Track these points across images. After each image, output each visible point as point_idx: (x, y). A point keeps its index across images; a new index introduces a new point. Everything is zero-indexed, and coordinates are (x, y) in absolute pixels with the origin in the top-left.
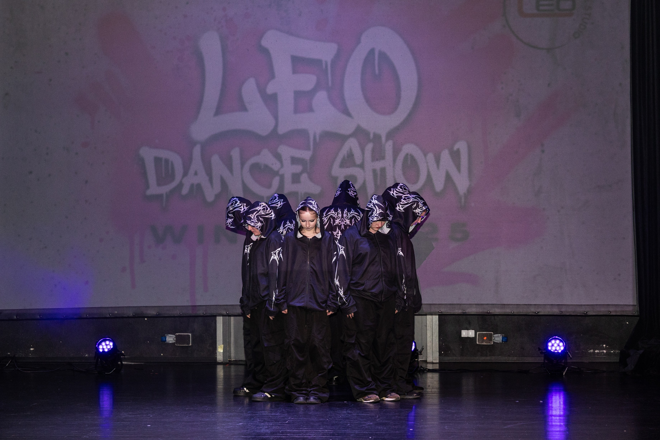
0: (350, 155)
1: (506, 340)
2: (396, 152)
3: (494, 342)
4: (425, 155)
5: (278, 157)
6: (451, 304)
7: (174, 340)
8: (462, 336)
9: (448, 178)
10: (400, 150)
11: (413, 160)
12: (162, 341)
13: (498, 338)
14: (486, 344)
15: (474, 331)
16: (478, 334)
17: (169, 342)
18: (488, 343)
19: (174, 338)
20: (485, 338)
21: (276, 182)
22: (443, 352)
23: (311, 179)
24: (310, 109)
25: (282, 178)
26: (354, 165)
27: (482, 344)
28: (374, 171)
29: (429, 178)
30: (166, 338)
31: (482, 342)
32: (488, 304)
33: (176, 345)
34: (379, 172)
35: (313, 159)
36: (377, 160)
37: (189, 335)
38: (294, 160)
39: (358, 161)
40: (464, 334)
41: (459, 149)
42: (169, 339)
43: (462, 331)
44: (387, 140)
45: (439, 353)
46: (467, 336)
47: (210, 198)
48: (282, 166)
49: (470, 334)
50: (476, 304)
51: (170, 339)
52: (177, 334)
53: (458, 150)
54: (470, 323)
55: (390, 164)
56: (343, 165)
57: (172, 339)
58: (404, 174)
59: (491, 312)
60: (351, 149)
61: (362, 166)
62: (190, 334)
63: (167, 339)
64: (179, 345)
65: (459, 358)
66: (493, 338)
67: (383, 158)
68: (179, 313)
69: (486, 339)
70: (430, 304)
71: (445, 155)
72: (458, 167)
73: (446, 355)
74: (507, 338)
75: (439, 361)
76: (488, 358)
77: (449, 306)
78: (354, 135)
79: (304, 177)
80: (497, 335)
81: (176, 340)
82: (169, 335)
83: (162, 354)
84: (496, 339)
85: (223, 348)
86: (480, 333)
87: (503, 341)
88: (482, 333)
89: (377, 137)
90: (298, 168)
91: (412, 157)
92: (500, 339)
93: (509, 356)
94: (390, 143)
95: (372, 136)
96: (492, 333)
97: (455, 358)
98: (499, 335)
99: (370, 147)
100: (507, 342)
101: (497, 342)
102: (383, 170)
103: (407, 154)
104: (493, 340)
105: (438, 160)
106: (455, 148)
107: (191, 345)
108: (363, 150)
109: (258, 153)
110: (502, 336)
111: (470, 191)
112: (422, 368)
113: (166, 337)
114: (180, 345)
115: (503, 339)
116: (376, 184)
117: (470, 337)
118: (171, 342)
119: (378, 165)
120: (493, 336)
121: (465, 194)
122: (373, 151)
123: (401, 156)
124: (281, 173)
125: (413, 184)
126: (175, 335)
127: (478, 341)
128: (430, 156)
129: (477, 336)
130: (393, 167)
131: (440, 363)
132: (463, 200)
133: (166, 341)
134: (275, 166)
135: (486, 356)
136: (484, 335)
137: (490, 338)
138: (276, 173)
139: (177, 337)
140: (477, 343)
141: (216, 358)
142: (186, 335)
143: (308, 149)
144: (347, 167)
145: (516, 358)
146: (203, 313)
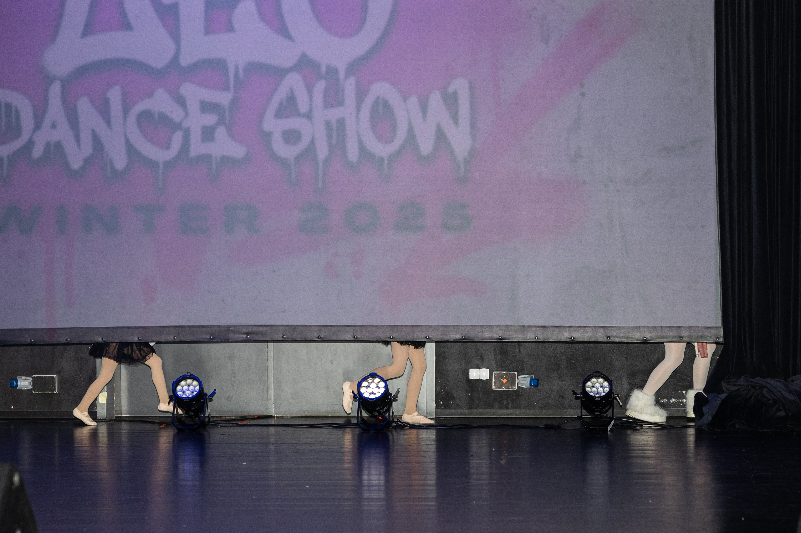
0: (291, 99)
1: (535, 382)
2: (361, 95)
3: (518, 386)
4: (405, 99)
5: (181, 101)
6: (443, 326)
7: (30, 385)
8: (471, 378)
9: (440, 135)
10: (367, 91)
11: (387, 106)
12: (11, 387)
13: (524, 381)
14: (506, 390)
15: (488, 370)
16: (494, 374)
17: (22, 389)
18: (510, 389)
19: (30, 381)
20: (505, 381)
21: (177, 139)
22: (441, 403)
23: (231, 134)
24: (230, 29)
25: (187, 133)
26: (297, 114)
27: (500, 389)
28: (328, 124)
29: (411, 133)
30: (17, 382)
31: (500, 387)
32: (499, 326)
33: (33, 392)
34: (334, 125)
35: (234, 103)
36: (332, 106)
37: (54, 378)
38: (206, 107)
39: (303, 108)
40: (475, 374)
41: (456, 89)
42: (22, 384)
43: (471, 370)
44: (347, 76)
45: (436, 403)
46: (478, 379)
47: (76, 163)
48: (187, 116)
49: (484, 375)
50: (481, 326)
51: (25, 383)
52: (35, 376)
53: (455, 94)
54: (482, 358)
55: (351, 113)
56: (280, 114)
57: (27, 384)
58: (373, 127)
59: (504, 337)
60: (292, 90)
61: (309, 116)
62: (55, 376)
63: (19, 383)
64: (37, 393)
65: (467, 411)
66: (517, 381)
67: (341, 103)
68: (29, 341)
69: (507, 382)
70: (412, 326)
71: (435, 100)
72: (455, 118)
73: (446, 406)
74: (538, 380)
75: (435, 416)
76: (510, 411)
77: (441, 329)
78: (296, 68)
79: (221, 132)
80: (523, 376)
81: (33, 385)
82: (23, 377)
83: (12, 407)
84: (521, 382)
85: (106, 397)
86: (498, 373)
87: (532, 386)
88: (499, 373)
89: (332, 72)
90: (211, 119)
91: (385, 102)
92: (527, 381)
93: (541, 408)
94: (352, 80)
95: (323, 70)
96: (516, 373)
97: (459, 411)
98: (527, 376)
99: (321, 85)
100: (538, 386)
101: (523, 387)
102: (341, 122)
103: (378, 98)
104: (518, 383)
105: (424, 108)
106: (451, 89)
107: (56, 392)
108: (310, 90)
109: (150, 95)
110: (530, 377)
111: (473, 154)
112: (400, 423)
113: (18, 380)
114: (39, 393)
115: (531, 381)
116: (330, 143)
117: (482, 379)
118: (25, 388)
119: (334, 114)
120: (518, 378)
121: (465, 159)
122: (326, 91)
123: (369, 101)
124: (185, 125)
125: (386, 143)
126: (32, 377)
127: (494, 385)
128: (413, 101)
129: (493, 377)
130: (357, 117)
131: (437, 419)
132: (462, 168)
133: (17, 386)
134: (176, 114)
135: (507, 408)
136: (502, 376)
137: (512, 381)
138: (177, 126)
139: (34, 380)
140: (493, 388)
141: (96, 412)
142: (49, 377)
143: (227, 89)
144: (286, 117)
145: (551, 411)
146: (67, 340)
